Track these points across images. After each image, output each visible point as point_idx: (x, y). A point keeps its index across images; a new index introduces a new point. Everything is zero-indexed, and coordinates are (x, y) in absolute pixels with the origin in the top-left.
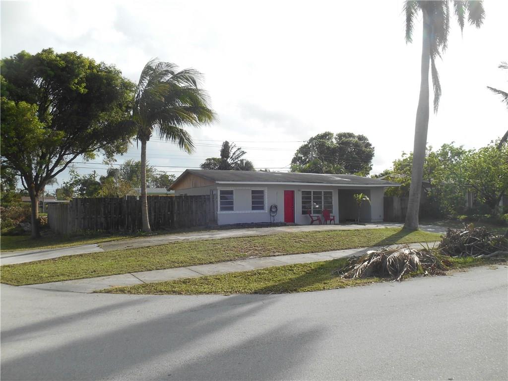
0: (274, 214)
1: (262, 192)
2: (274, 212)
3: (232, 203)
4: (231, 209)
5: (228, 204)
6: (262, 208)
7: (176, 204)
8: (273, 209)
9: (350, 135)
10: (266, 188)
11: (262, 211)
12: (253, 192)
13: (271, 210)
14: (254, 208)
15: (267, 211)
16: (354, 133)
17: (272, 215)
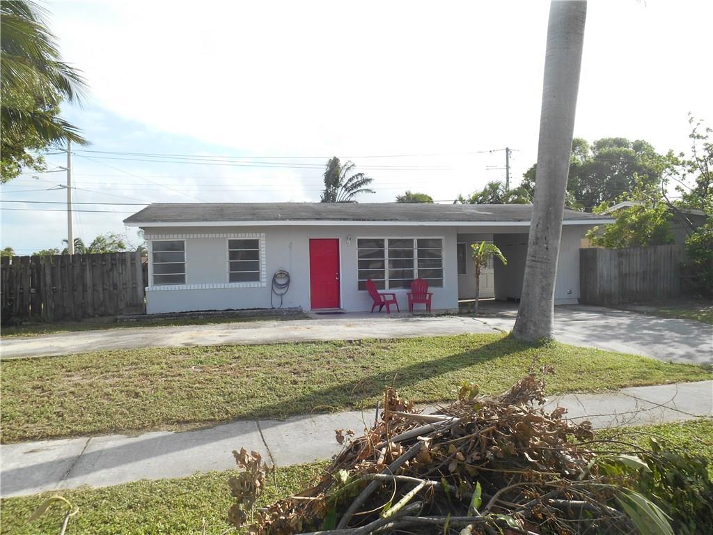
0: (283, 291)
1: (255, 243)
2: (281, 286)
3: (181, 268)
4: (181, 280)
5: (172, 271)
6: (256, 277)
7: (48, 271)
8: (282, 280)
9: (620, 143)
10: (263, 235)
11: (253, 284)
12: (233, 244)
13: (274, 281)
14: (233, 278)
15: (264, 285)
16: (627, 139)
17: (279, 291)
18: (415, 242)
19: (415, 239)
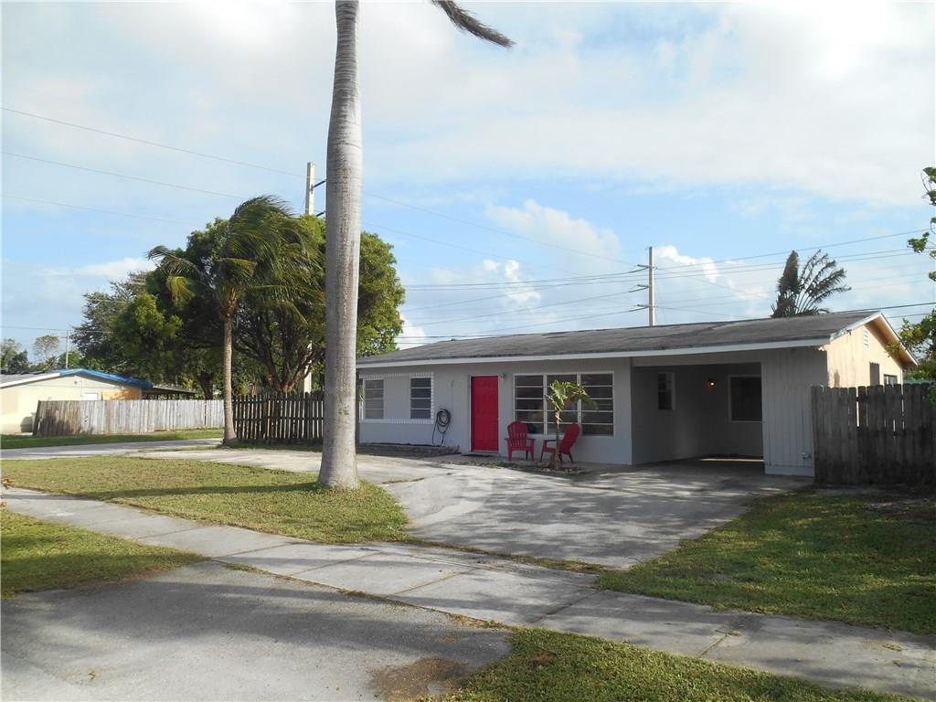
18: (579, 378)
19: (579, 375)
